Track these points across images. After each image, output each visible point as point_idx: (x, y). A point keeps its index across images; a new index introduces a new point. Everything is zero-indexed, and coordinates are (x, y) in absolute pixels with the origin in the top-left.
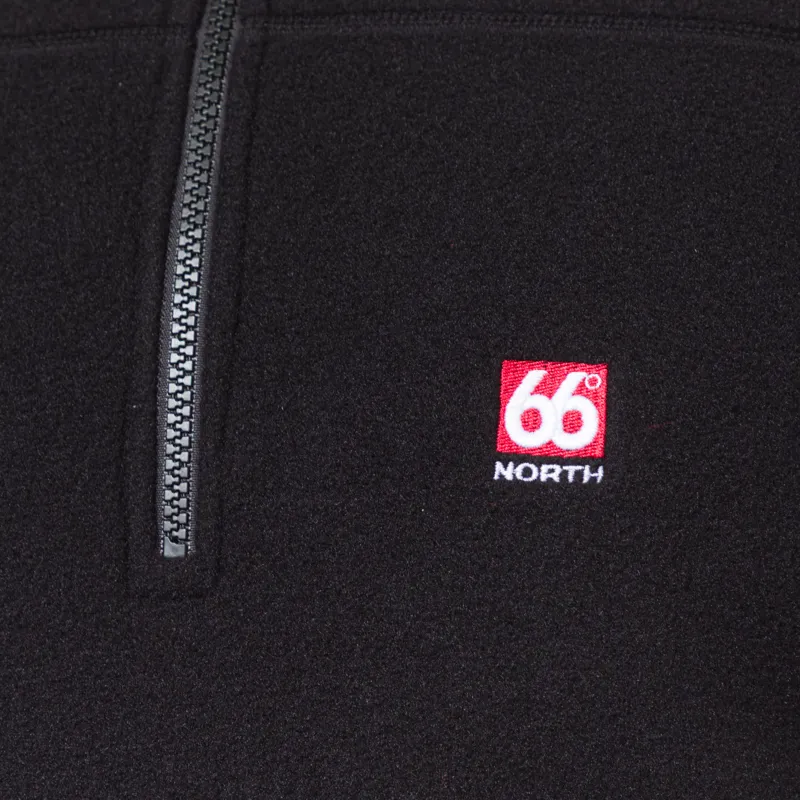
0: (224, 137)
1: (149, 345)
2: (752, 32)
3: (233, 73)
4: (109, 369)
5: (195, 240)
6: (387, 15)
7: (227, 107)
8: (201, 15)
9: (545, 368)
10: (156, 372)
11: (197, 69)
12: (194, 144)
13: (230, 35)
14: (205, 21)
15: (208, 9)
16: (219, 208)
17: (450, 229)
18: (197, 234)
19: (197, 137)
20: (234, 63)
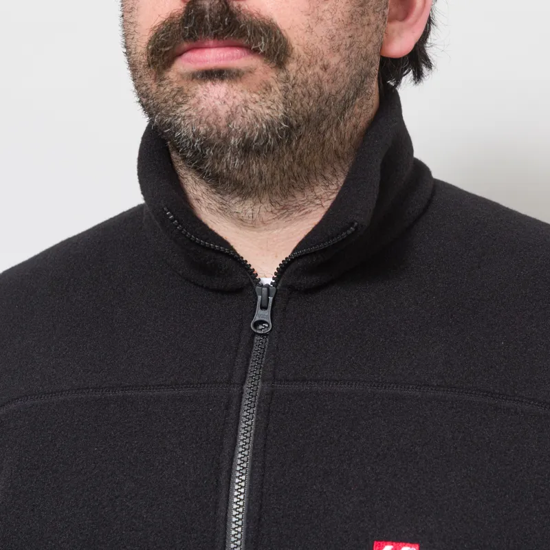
0: (255, 435)
1: (222, 526)
2: (479, 394)
3: (259, 406)
4: (205, 537)
5: (242, 481)
6: (324, 382)
7: (256, 421)
8: (245, 378)
9: (392, 545)
10: (225, 538)
11: (243, 403)
12: (242, 437)
13: (257, 388)
14: (247, 382)
15: (249, 375)
16: (253, 467)
17: (351, 481)
18: (243, 478)
19: (243, 434)
20: (259, 402)
